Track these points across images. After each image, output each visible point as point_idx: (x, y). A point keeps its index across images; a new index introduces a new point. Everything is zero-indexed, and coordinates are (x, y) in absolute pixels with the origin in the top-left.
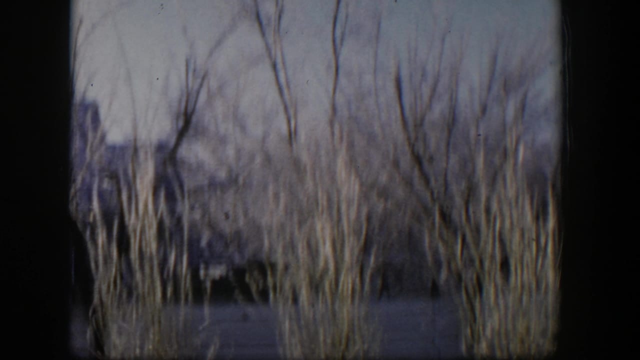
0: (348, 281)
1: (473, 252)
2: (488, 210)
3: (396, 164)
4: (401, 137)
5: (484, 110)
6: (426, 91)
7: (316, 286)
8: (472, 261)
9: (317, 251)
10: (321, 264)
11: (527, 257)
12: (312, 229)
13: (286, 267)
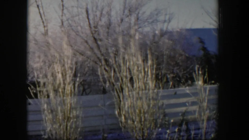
0: (69, 88)
1: (118, 75)
2: (124, 58)
3: (86, 42)
4: (88, 32)
5: (122, 20)
6: (98, 13)
7: (56, 91)
8: (118, 78)
9: (56, 77)
10: (58, 82)
11: (140, 76)
12: (54, 68)
13: (44, 84)
